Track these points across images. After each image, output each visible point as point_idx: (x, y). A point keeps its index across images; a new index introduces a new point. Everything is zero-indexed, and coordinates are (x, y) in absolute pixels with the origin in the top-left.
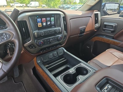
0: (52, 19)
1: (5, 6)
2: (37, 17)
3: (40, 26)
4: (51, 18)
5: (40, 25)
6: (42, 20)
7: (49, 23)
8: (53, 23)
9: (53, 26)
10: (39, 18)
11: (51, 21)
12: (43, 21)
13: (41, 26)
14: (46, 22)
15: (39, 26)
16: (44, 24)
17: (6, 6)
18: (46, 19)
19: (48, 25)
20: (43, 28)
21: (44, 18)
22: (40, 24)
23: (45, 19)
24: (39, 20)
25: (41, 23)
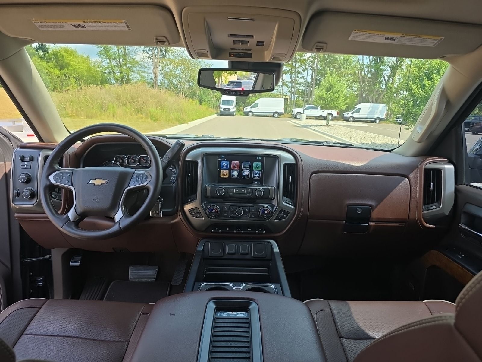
0: (257, 164)
1: (276, 115)
2: (222, 158)
3: (224, 175)
4: (254, 163)
5: (224, 173)
6: (230, 164)
7: (246, 173)
8: (257, 174)
9: (256, 180)
10: (224, 160)
11: (251, 170)
12: (234, 167)
13: (227, 177)
14: (241, 171)
15: (222, 176)
16: (235, 173)
17: (280, 114)
18: (241, 164)
19: (244, 176)
20: (230, 180)
21: (236, 162)
22: (226, 172)
23: (238, 163)
24: (225, 163)
25: (228, 171)
